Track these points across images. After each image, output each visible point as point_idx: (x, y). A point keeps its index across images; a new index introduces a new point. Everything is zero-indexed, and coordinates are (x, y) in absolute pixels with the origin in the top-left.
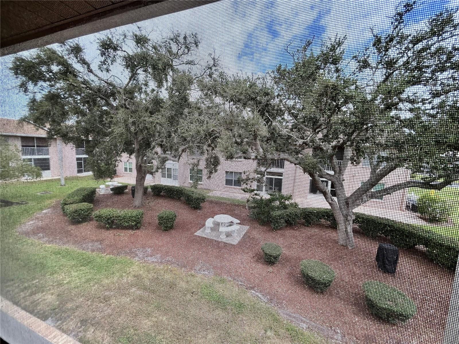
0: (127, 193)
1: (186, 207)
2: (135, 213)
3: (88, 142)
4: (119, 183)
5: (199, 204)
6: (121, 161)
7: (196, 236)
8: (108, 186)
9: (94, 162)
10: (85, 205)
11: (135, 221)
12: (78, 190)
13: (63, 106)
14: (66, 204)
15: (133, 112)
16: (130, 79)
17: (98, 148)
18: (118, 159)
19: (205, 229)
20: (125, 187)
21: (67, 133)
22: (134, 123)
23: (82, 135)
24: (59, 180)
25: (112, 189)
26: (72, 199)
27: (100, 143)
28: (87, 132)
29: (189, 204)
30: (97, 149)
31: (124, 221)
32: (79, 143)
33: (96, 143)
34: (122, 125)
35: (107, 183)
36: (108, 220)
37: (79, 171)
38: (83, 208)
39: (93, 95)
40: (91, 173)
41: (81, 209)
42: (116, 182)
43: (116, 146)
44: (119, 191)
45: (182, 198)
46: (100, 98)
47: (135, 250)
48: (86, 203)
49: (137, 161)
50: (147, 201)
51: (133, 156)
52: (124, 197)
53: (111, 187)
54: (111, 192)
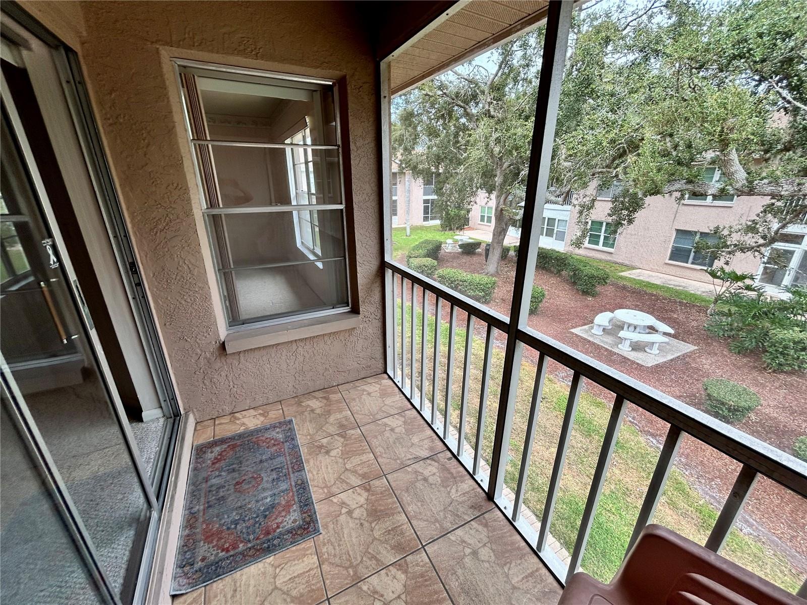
0: (480, 254)
1: (567, 287)
2: (485, 279)
3: (439, 175)
4: (470, 238)
5: (593, 285)
6: (476, 203)
7: (573, 333)
8: (456, 241)
9: (442, 204)
10: (429, 261)
11: (483, 290)
12: (422, 243)
13: (415, 128)
14: (410, 257)
15: (499, 121)
16: (500, 67)
17: (448, 183)
18: (473, 199)
19: (592, 328)
20: (478, 244)
21: (417, 164)
22: (498, 141)
23: (432, 166)
24: (405, 229)
25: (461, 246)
26: (416, 251)
27: (451, 176)
28: (438, 160)
29: (574, 283)
30: (448, 185)
31: (470, 289)
32: (428, 177)
33: (448, 176)
34: (481, 145)
35: (456, 237)
36: (452, 283)
37: (426, 219)
38: (427, 264)
39: (449, 104)
40: (437, 222)
41: (424, 265)
42: (466, 236)
43: (471, 180)
44: (469, 249)
45: (563, 273)
46: (457, 105)
47: (478, 326)
48: (430, 259)
49: (498, 204)
50: (506, 269)
51: (493, 196)
52: (475, 259)
53: (460, 243)
54: (460, 250)
